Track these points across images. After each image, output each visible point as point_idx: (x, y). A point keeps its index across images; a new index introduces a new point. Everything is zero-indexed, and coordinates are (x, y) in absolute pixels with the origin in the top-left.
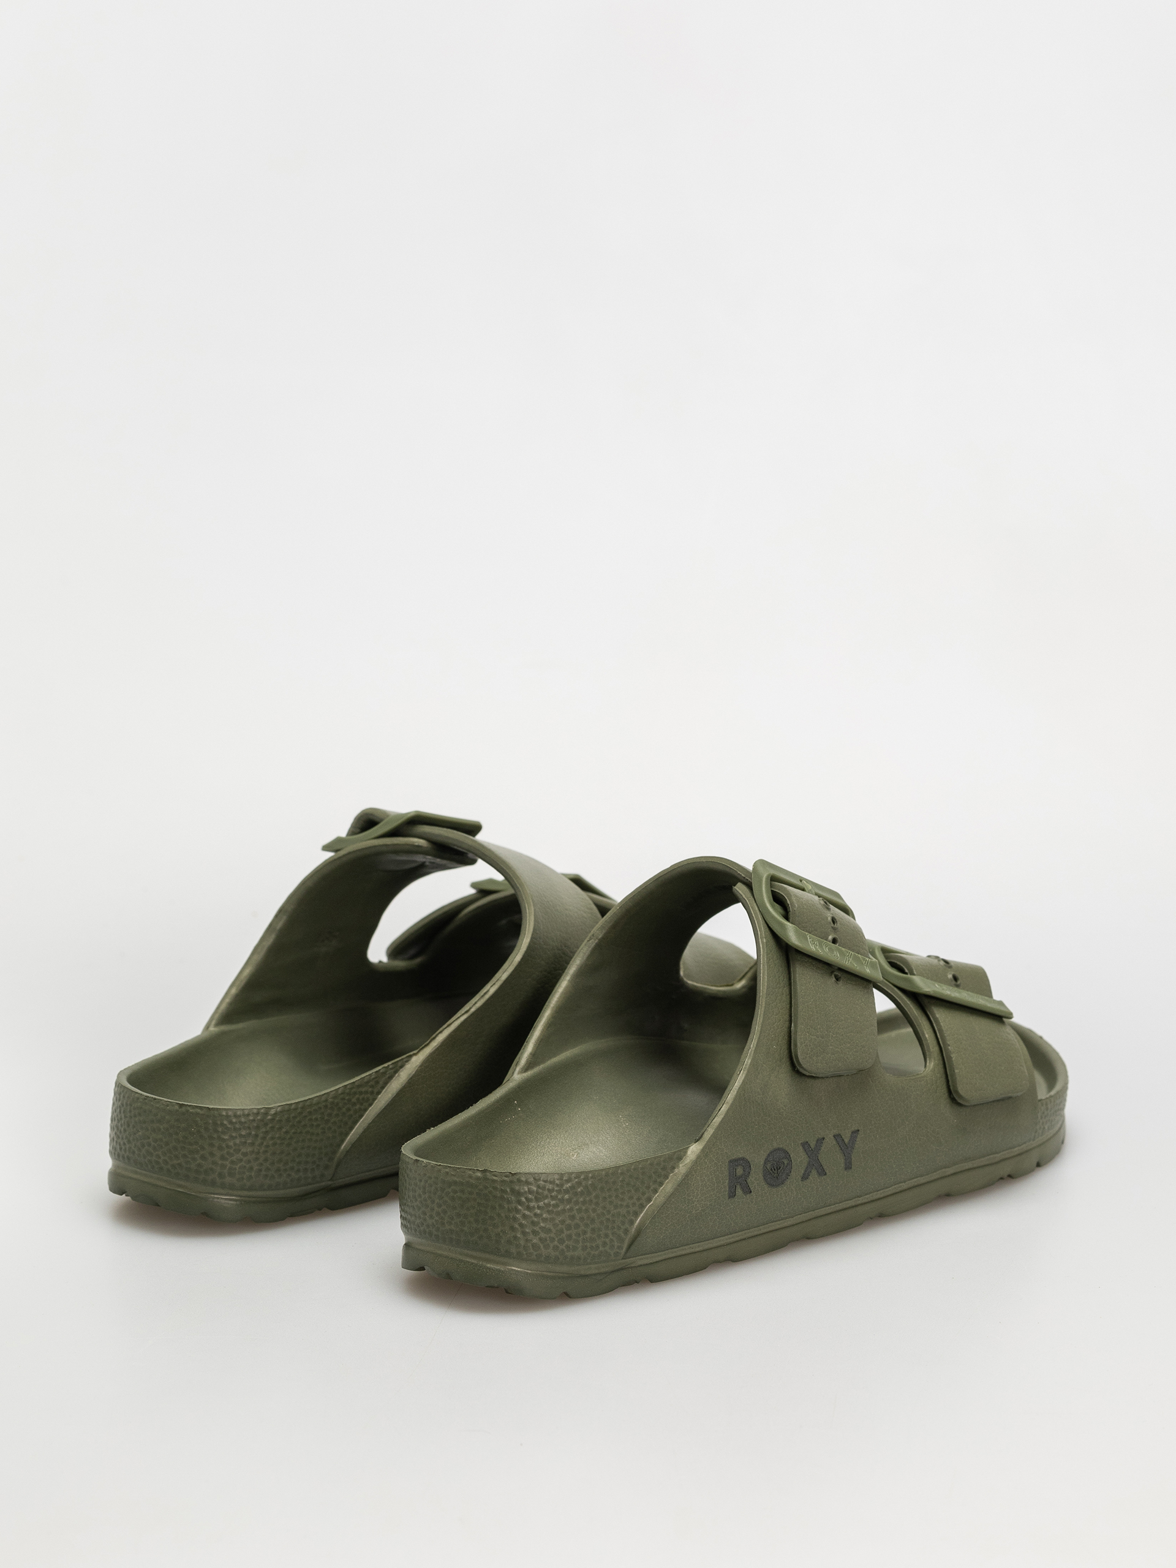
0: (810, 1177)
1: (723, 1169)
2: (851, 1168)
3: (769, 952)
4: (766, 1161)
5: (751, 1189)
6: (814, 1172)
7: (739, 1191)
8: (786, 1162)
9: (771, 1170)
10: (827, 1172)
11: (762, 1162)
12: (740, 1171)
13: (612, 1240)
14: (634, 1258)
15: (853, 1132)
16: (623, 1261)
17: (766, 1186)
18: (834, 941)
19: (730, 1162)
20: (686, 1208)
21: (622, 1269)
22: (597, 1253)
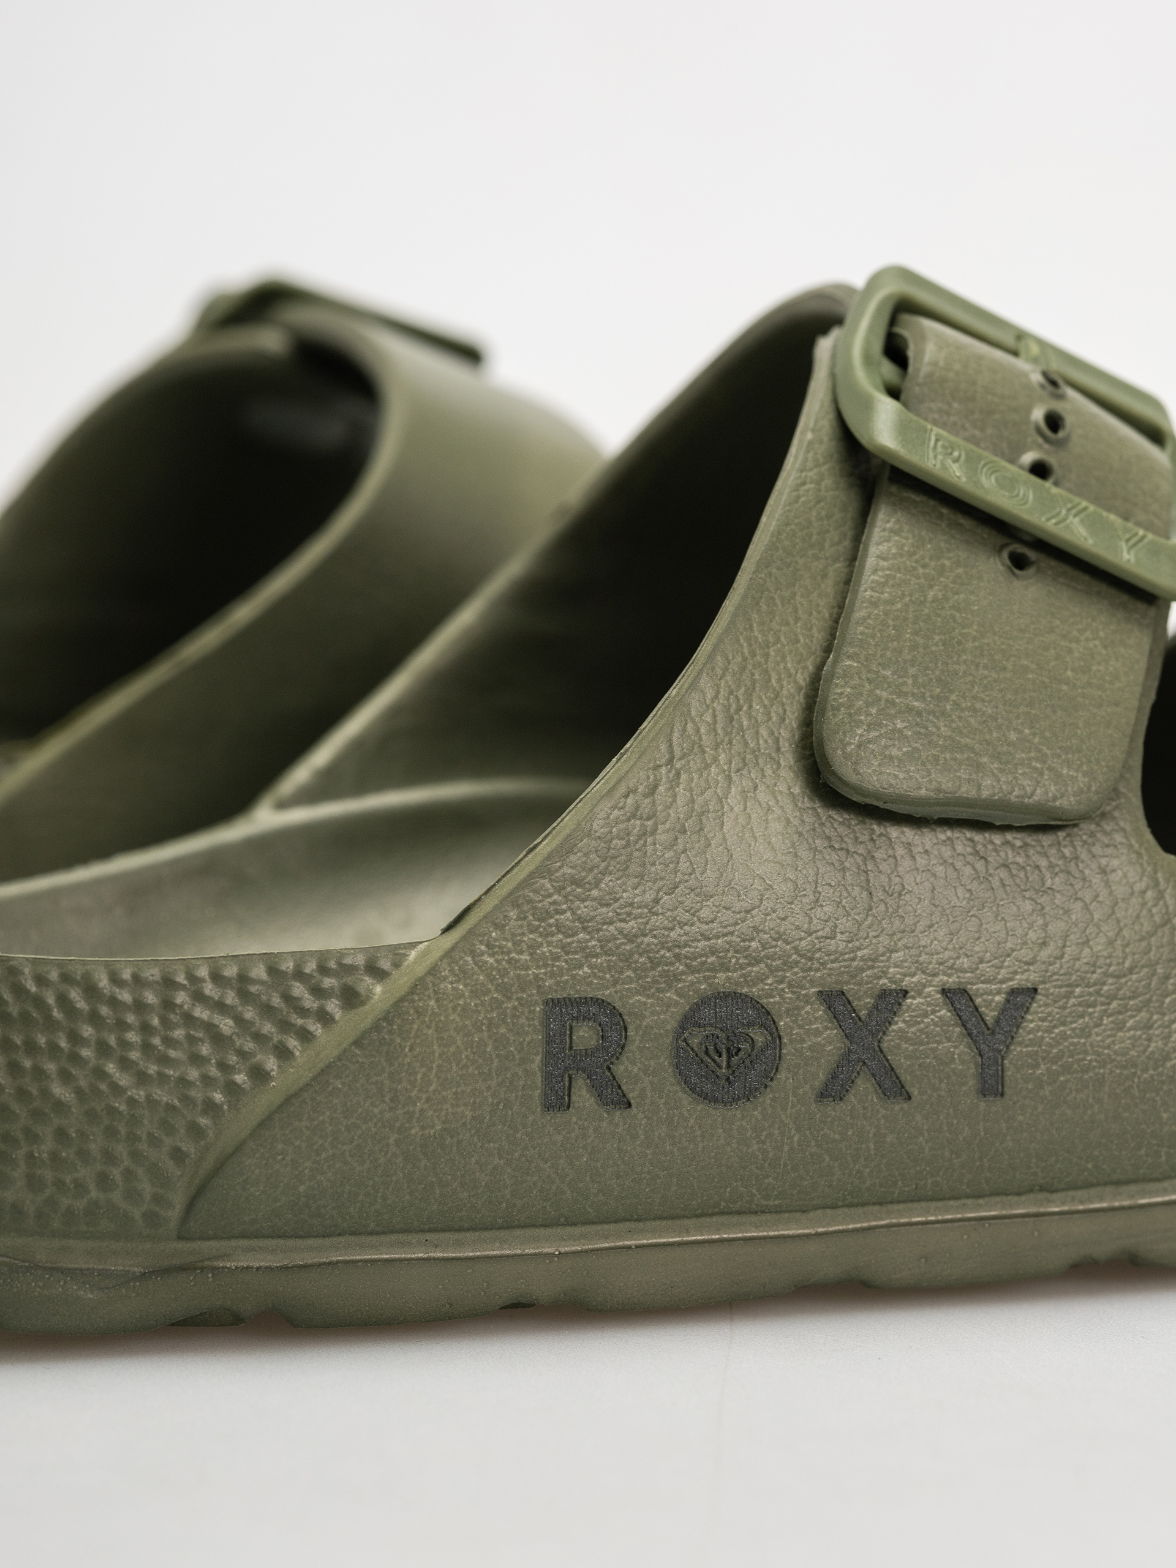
0: (851, 1097)
1: (523, 1020)
2: (1002, 1095)
3: (809, 464)
4: (688, 1021)
5: (630, 1096)
6: (864, 1086)
7: (583, 1096)
8: (760, 1039)
9: (707, 1052)
10: (915, 1091)
11: (672, 1025)
12: (585, 1035)
13: (128, 1174)
14: (224, 1243)
15: (1013, 992)
16: (180, 1245)
17: (685, 1099)
18: (1040, 470)
19: (553, 1004)
20: (387, 1115)
21: (183, 1269)
22: (80, 1204)
